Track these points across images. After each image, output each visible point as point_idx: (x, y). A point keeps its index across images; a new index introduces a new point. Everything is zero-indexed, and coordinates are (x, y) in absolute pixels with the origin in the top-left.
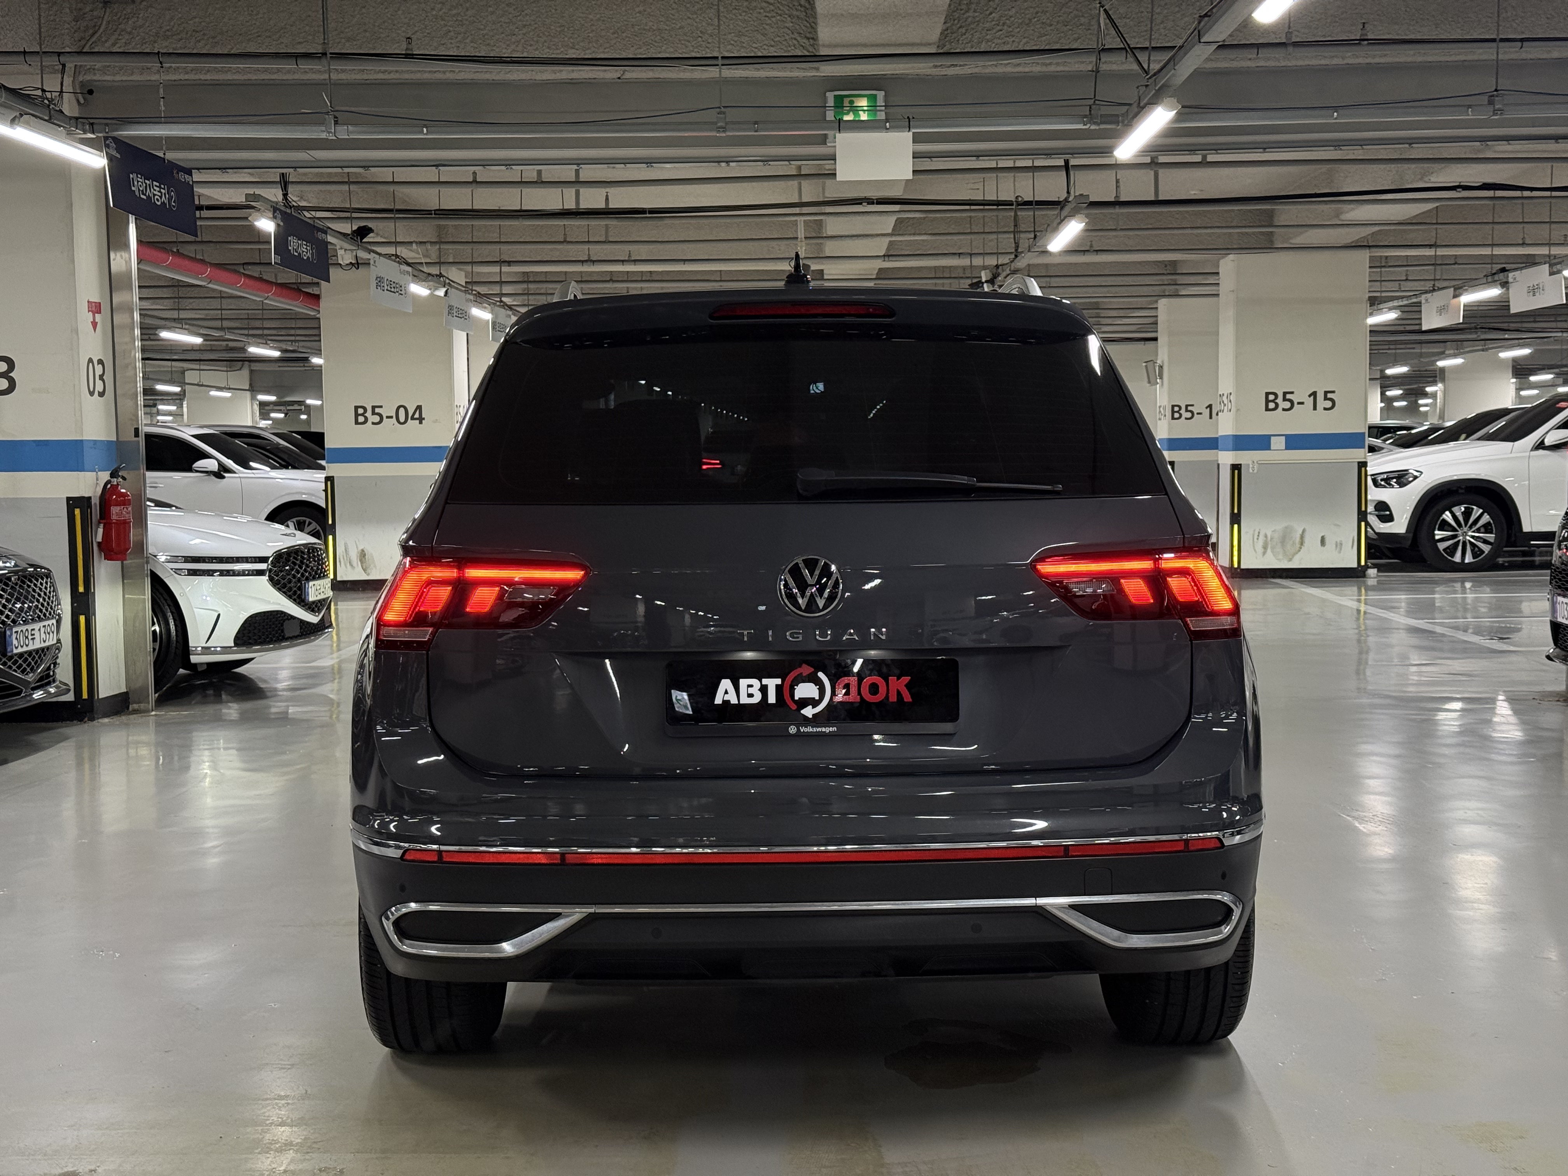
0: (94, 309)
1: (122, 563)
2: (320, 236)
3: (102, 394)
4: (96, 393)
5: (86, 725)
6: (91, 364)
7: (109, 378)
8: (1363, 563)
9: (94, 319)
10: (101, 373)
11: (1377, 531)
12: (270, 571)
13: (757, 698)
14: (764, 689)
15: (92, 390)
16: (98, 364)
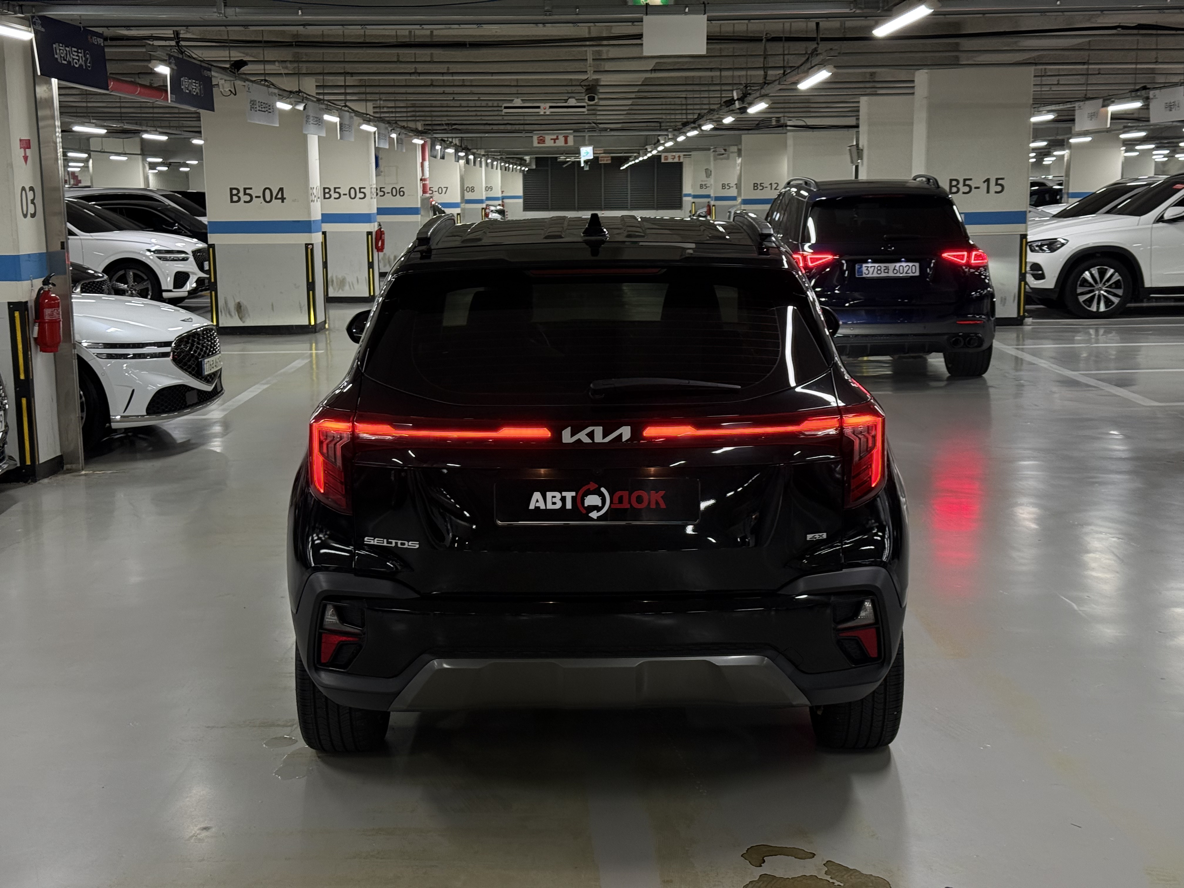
0: (25, 145)
1: (55, 355)
2: (206, 74)
3: (33, 216)
4: (29, 215)
5: (30, 486)
6: (24, 192)
7: (39, 201)
8: (1022, 313)
9: (25, 153)
10: (32, 198)
11: (1033, 286)
12: (174, 352)
15: (25, 212)
16: (30, 190)
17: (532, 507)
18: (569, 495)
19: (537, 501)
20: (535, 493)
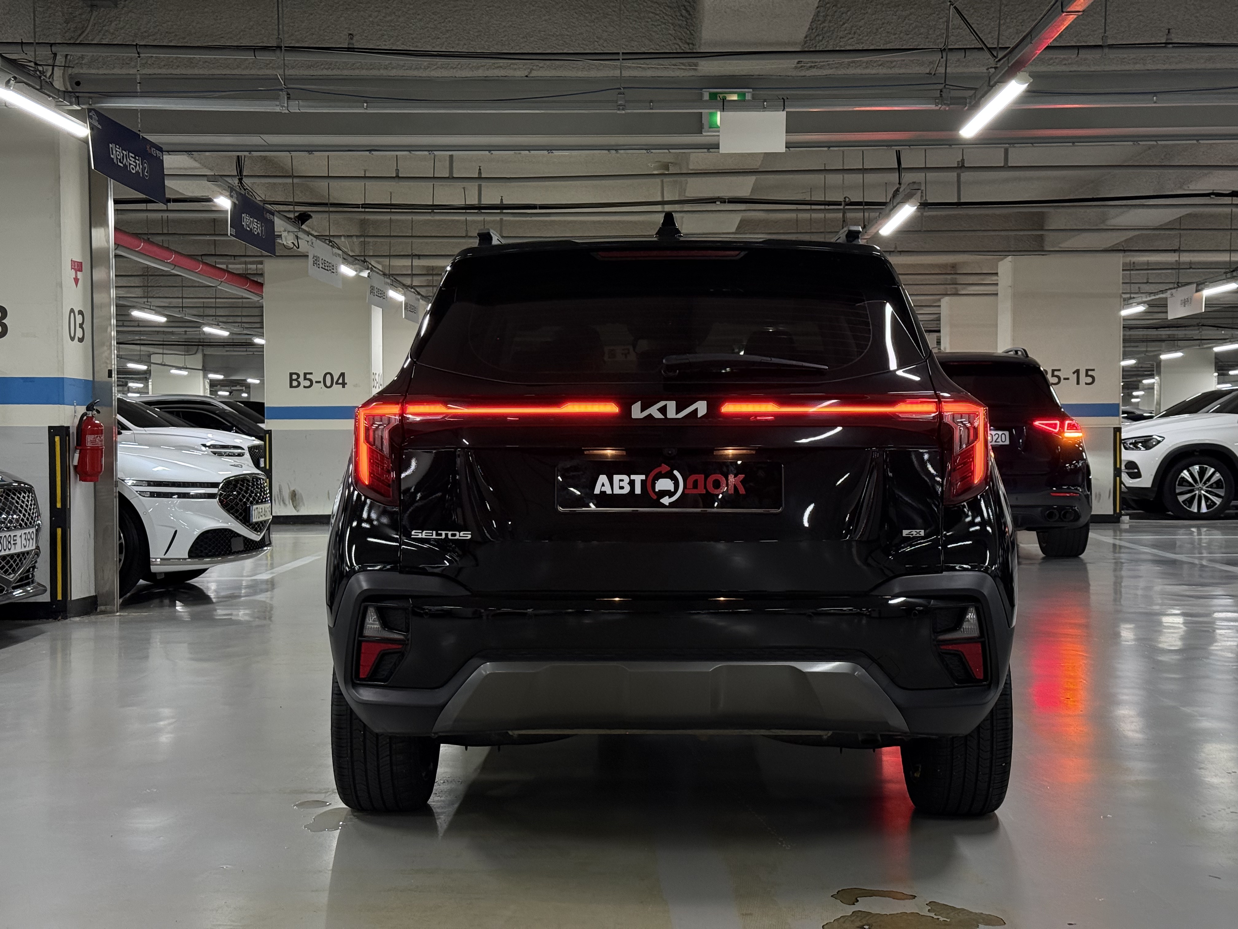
0: (76, 267)
1: (95, 484)
2: (268, 216)
3: (81, 340)
4: (77, 339)
5: (60, 622)
6: (72, 314)
7: (87, 326)
8: (1118, 511)
9: (76, 275)
10: (81, 321)
11: (1129, 485)
12: (221, 494)
15: (73, 336)
16: (79, 314)
17: (597, 491)
18: (638, 479)
19: (603, 485)
20: (601, 476)
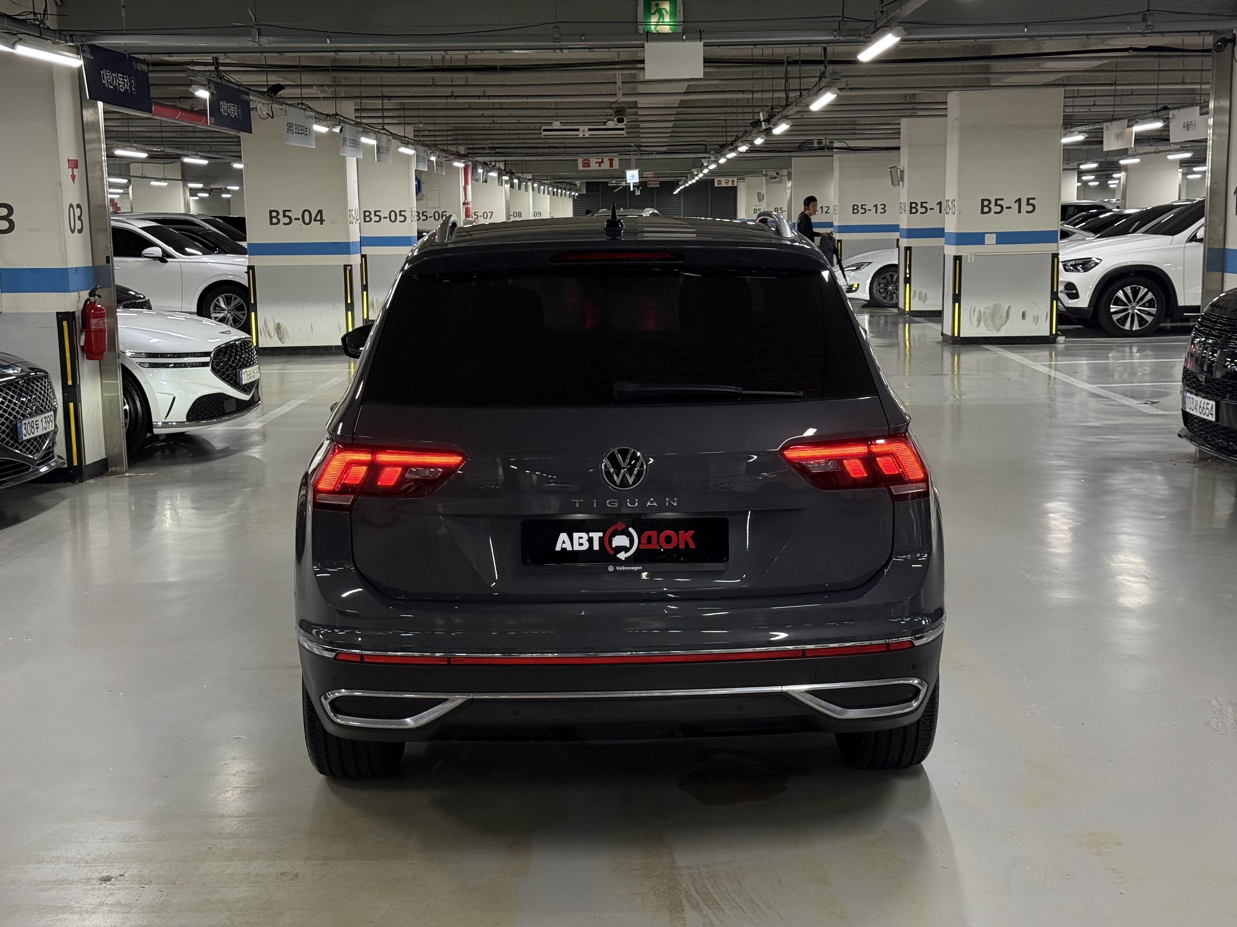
0: (72, 165)
1: (100, 363)
2: (244, 97)
3: (80, 231)
4: (76, 231)
5: (77, 486)
6: (71, 209)
7: (85, 218)
8: (1054, 332)
9: (73, 173)
10: (79, 215)
11: (1066, 305)
12: (213, 362)
13: (586, 546)
14: (590, 540)
15: (73, 228)
16: (77, 208)
